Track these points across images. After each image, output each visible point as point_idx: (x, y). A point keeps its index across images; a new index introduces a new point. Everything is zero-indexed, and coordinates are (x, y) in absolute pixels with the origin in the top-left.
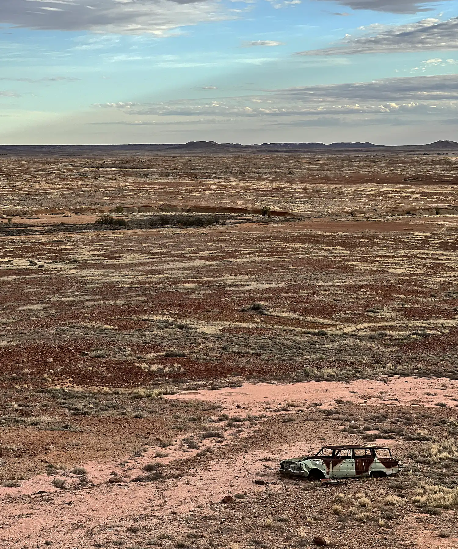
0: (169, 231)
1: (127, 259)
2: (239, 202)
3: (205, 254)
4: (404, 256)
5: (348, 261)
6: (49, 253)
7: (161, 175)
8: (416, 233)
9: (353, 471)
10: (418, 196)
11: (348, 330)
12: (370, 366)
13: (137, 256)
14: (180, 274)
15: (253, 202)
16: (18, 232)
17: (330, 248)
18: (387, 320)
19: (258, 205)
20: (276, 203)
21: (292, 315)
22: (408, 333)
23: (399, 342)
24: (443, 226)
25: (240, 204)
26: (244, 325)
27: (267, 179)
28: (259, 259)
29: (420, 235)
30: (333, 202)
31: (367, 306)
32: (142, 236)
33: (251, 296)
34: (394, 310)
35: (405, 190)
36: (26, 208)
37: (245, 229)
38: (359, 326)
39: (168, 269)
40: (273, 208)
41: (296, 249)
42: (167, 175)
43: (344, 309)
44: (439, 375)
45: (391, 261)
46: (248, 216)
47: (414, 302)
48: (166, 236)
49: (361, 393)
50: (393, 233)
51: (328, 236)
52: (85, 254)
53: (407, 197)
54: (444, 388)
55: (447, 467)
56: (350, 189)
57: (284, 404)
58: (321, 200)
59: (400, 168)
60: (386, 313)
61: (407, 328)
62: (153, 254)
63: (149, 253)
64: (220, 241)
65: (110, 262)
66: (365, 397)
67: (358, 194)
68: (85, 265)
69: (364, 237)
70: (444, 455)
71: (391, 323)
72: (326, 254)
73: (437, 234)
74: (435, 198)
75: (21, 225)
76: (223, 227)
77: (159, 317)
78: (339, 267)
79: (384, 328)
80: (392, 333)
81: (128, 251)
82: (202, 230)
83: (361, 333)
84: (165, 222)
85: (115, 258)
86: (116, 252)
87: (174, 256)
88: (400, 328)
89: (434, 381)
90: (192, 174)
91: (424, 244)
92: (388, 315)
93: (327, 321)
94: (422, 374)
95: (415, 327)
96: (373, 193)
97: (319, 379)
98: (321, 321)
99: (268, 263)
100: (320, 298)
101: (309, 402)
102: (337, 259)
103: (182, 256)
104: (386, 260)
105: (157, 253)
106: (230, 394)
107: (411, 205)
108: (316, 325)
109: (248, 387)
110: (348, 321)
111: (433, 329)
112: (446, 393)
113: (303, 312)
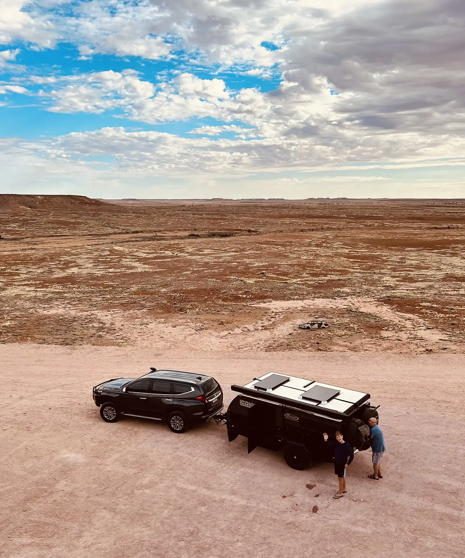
0: (216, 239)
1: (206, 252)
2: (239, 227)
3: (234, 250)
4: (305, 251)
5: (285, 253)
6: (177, 249)
7: (207, 214)
8: (306, 240)
9: (317, 327)
10: (305, 224)
11: (294, 281)
12: (307, 295)
13: (209, 250)
14: (229, 259)
15: (243, 227)
16: (161, 239)
17: (277, 247)
18: (307, 277)
19: (246, 228)
20: (253, 227)
21: (275, 276)
22: (314, 282)
23: (311, 286)
24: (315, 237)
25: (239, 228)
26: (261, 280)
27: (247, 216)
28: (253, 252)
29: (308, 241)
30: (273, 227)
31: (298, 272)
32: (207, 241)
33: (259, 268)
34: (307, 274)
35: (300, 221)
36: (160, 229)
37: (243, 238)
38: (297, 280)
39: (224, 256)
40: (252, 229)
41: (265, 248)
42: (209, 214)
43: (291, 273)
44: (328, 298)
45: (300, 253)
46: (243, 233)
47: (313, 271)
48: (216, 241)
49: (307, 304)
50: (298, 240)
51: (274, 241)
52: (190, 250)
53: (301, 224)
54: (331, 302)
55: (339, 325)
56: (279, 221)
57: (287, 308)
58: (269, 226)
59: (297, 211)
60: (305, 275)
61: (313, 281)
62: (215, 250)
63: (213, 249)
64: (236, 244)
65: (201, 253)
66: (309, 305)
67: (282, 223)
68: (191, 254)
69: (288, 242)
70: (338, 322)
71: (308, 279)
72: (277, 250)
73: (314, 240)
74: (311, 225)
75: (161, 236)
76: (235, 238)
77: (233, 277)
78: (283, 256)
79: (305, 280)
80: (309, 282)
81: (205, 249)
82: (228, 239)
83: (298, 282)
84: (214, 235)
85: (202, 251)
86: (202, 249)
87: (222, 250)
88: (311, 281)
89: (327, 300)
90: (219, 214)
91: (310, 245)
92: (306, 276)
93: (286, 278)
94: (323, 297)
95: (315, 280)
96: (288, 222)
97: (294, 300)
98: (285, 278)
99: (258, 254)
100: (282, 269)
101: (294, 307)
102: (281, 252)
103: (225, 250)
104: (299, 253)
105: (216, 249)
106: (270, 305)
107: (303, 228)
108: (283, 280)
109: (274, 302)
110: (293, 278)
111: (321, 281)
112: (332, 303)
113: (278, 274)
